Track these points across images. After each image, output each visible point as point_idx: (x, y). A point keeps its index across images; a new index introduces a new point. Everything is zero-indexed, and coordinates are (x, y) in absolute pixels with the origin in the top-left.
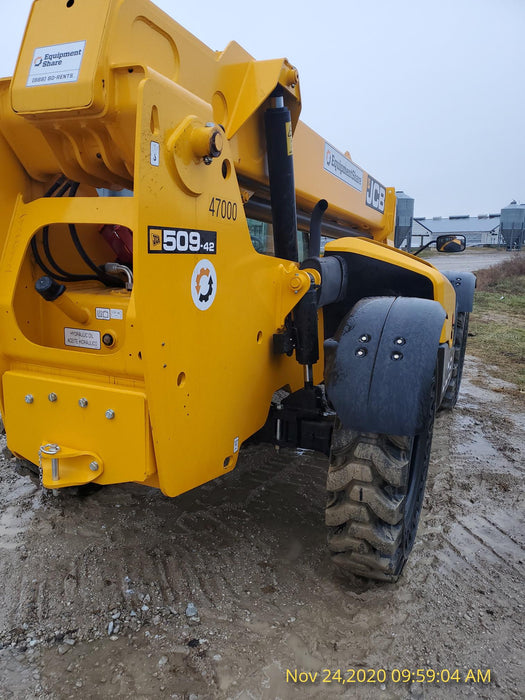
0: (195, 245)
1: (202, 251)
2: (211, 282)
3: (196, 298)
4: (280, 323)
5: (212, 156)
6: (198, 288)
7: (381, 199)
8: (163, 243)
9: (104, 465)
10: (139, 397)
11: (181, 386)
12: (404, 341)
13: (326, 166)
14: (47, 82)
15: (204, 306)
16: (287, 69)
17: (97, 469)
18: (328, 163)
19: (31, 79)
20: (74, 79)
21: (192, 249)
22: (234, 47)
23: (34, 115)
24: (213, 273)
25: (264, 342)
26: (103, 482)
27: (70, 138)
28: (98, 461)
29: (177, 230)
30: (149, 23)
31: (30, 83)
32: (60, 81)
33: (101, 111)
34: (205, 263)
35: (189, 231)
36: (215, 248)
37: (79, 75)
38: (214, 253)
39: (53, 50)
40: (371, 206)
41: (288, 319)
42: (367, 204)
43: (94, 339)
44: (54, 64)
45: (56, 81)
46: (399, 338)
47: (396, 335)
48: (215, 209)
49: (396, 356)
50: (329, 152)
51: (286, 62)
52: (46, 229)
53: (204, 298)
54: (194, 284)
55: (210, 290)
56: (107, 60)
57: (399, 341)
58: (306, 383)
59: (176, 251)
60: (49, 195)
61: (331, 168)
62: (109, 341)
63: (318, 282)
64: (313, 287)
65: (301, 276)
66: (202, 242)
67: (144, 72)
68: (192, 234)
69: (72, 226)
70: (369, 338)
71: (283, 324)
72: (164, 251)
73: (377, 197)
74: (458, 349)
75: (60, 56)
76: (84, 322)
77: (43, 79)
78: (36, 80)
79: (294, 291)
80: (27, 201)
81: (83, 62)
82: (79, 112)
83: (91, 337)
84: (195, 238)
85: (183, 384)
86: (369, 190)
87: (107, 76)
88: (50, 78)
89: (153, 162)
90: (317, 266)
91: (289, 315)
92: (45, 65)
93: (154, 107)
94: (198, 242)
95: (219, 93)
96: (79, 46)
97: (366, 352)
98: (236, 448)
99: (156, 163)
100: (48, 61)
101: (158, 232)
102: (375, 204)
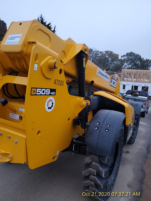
0: (48, 93)
1: (50, 95)
2: (53, 103)
3: (47, 108)
4: (77, 115)
5: (54, 68)
6: (48, 105)
7: (115, 84)
8: (36, 92)
9: (13, 157)
10: (24, 138)
11: (38, 135)
12: (110, 126)
13: (97, 74)
14: (10, 44)
15: (50, 110)
16: (85, 47)
17: (10, 158)
18: (98, 73)
19: (6, 43)
20: (17, 44)
21: (47, 94)
22: (70, 39)
23: (5, 52)
24: (54, 101)
25: (71, 121)
26: (12, 162)
27: (16, 60)
28: (11, 155)
29: (42, 89)
30: (42, 31)
31: (6, 44)
32: (13, 44)
33: (24, 53)
34: (51, 98)
35: (46, 89)
36: (55, 94)
37: (18, 43)
38: (55, 95)
39: (13, 36)
40: (112, 86)
41: (79, 114)
42: (110, 85)
43: (17, 117)
44: (13, 39)
45: (12, 44)
46: (108, 125)
47: (107, 124)
48: (56, 83)
49: (107, 131)
50: (99, 70)
51: (84, 45)
52: (7, 84)
53: (50, 108)
54: (46, 104)
55: (52, 106)
56: (27, 40)
57: (108, 126)
58: (83, 134)
59: (41, 95)
60: (9, 74)
61: (99, 74)
62: (21, 118)
63: (89, 104)
64: (87, 106)
65: (84, 102)
66: (51, 92)
67: (36, 43)
68: (47, 90)
69: (15, 84)
70: (99, 123)
71: (77, 116)
72: (36, 95)
73: (114, 83)
74: (135, 126)
75: (15, 37)
76: (15, 112)
77: (9, 43)
78: (7, 43)
79: (82, 106)
80: (3, 75)
81: (20, 39)
82: (17, 53)
83: (17, 116)
84: (48, 91)
85: (39, 134)
86: (111, 81)
87: (26, 44)
88: (11, 43)
89: (35, 69)
90: (89, 99)
91: (80, 113)
92: (11, 39)
93: (37, 54)
94: (49, 92)
95: (64, 51)
96: (20, 35)
97: (98, 128)
98: (58, 154)
99: (36, 70)
100: (12, 39)
101: (35, 89)
102: (113, 85)
